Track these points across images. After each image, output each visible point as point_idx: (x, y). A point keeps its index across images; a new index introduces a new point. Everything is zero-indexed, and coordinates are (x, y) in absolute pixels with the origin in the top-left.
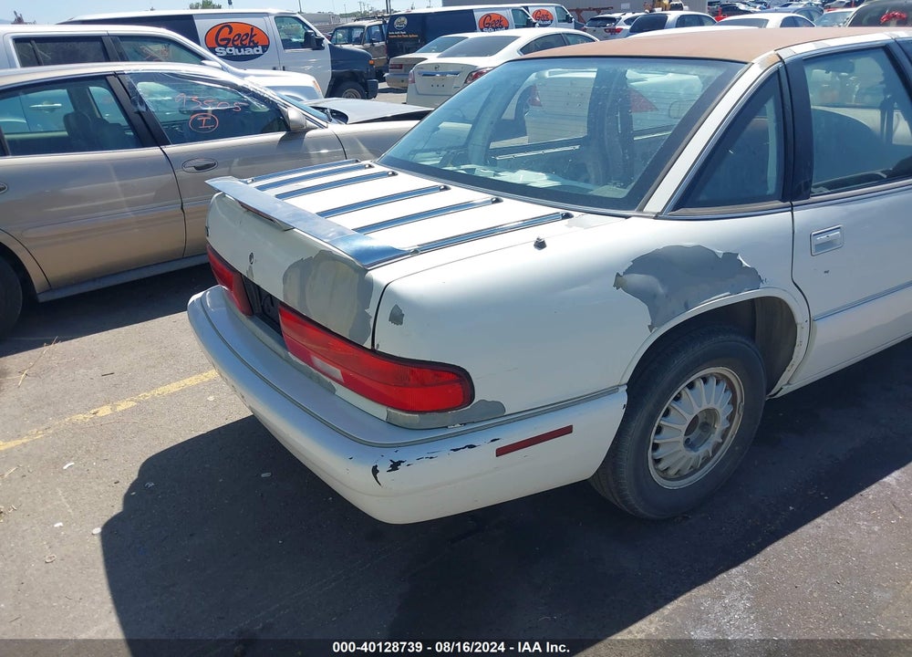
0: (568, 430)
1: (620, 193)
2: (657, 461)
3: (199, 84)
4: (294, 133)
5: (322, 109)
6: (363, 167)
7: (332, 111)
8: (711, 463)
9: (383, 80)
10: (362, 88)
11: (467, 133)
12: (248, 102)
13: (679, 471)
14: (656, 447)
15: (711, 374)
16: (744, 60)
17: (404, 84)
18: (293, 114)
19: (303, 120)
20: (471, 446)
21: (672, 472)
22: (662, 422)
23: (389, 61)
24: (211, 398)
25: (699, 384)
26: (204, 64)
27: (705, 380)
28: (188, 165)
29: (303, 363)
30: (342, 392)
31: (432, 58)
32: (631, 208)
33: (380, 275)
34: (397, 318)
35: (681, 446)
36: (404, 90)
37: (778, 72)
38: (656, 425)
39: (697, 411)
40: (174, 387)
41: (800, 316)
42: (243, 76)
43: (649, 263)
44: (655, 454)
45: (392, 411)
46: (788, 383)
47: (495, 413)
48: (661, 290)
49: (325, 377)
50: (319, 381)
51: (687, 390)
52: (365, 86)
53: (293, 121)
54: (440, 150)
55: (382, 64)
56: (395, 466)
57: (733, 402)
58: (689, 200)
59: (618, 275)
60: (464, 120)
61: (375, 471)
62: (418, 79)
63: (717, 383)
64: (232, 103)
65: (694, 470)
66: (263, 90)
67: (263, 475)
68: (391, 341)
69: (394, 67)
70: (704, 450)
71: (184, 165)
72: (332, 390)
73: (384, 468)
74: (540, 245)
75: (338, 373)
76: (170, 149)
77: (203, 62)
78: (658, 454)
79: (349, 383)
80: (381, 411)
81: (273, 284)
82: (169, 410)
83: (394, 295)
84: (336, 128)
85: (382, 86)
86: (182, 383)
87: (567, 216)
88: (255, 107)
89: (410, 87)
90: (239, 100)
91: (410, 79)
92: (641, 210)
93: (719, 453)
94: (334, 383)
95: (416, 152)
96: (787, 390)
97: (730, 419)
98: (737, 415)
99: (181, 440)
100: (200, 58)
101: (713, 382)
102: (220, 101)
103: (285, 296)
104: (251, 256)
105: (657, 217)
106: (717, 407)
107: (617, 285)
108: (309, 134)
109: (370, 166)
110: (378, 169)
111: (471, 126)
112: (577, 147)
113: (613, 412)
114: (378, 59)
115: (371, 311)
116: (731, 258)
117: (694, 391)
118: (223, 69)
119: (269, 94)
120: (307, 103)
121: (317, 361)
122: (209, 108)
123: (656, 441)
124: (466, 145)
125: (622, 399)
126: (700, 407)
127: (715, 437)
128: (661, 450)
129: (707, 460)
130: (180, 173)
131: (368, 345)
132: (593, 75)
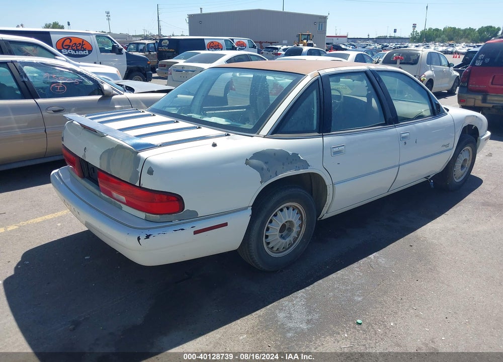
0: (226, 224)
1: (250, 127)
2: (268, 243)
3: (56, 69)
4: (107, 96)
5: (121, 85)
6: (140, 112)
7: (127, 87)
8: (293, 246)
9: (155, 72)
10: (142, 75)
11: (191, 101)
12: (82, 79)
13: (278, 249)
14: (267, 237)
15: (291, 206)
16: (304, 74)
17: (166, 75)
18: (106, 87)
19: (111, 90)
20: (182, 229)
21: (275, 249)
22: (269, 226)
23: (158, 62)
24: (59, 224)
25: (285, 210)
26: (56, 59)
27: (288, 208)
28: (49, 109)
29: (107, 197)
30: (126, 208)
31: (181, 62)
32: (255, 133)
33: (143, 155)
34: (150, 172)
35: (278, 237)
36: (166, 78)
37: (318, 79)
38: (266, 226)
39: (284, 221)
40: (39, 219)
41: (328, 182)
42: (78, 66)
43: (260, 155)
44: (267, 240)
45: (147, 214)
46: (327, 213)
47: (193, 215)
48: (265, 167)
49: (118, 202)
50: (115, 204)
51: (280, 212)
52: (145, 75)
53: (106, 90)
54: (178, 107)
55: (155, 64)
56: (148, 237)
57: (301, 219)
58: (278, 130)
59: (247, 159)
60: (189, 94)
61: (139, 239)
62: (174, 73)
63: (293, 210)
64: (74, 80)
65: (285, 249)
66: (90, 74)
67: (86, 258)
68: (148, 182)
69: (161, 66)
70: (289, 239)
71: (47, 109)
72: (121, 208)
73: (143, 237)
74: (214, 145)
75: (123, 198)
76: (39, 101)
77: (56, 57)
78: (268, 240)
79: (128, 204)
80: (142, 215)
81: (95, 160)
82: (36, 230)
83: (150, 162)
84: (128, 95)
85: (154, 75)
86: (44, 218)
87: (228, 135)
88: (86, 82)
89: (169, 77)
90: (78, 79)
91: (169, 73)
92: (258, 134)
93: (296, 242)
94: (122, 204)
95: (166, 107)
96: (326, 216)
97: (301, 226)
98: (303, 225)
99: (43, 243)
100: (54, 55)
101: (291, 209)
102: (67, 78)
103: (100, 166)
104: (85, 149)
105: (264, 137)
106: (293, 220)
107: (246, 164)
108: (114, 97)
109: (143, 112)
110: (146, 113)
111: (193, 97)
112: (245, 110)
113: (245, 218)
114: (153, 61)
115: (139, 170)
116: (295, 155)
117: (283, 212)
118: (67, 61)
119: (94, 76)
120: (113, 82)
121: (115, 194)
122: (61, 81)
123: (267, 234)
124: (191, 105)
125: (249, 212)
126: (285, 219)
127: (294, 234)
128: (269, 238)
129: (291, 245)
130: (45, 114)
131: (137, 184)
132: (252, 76)
